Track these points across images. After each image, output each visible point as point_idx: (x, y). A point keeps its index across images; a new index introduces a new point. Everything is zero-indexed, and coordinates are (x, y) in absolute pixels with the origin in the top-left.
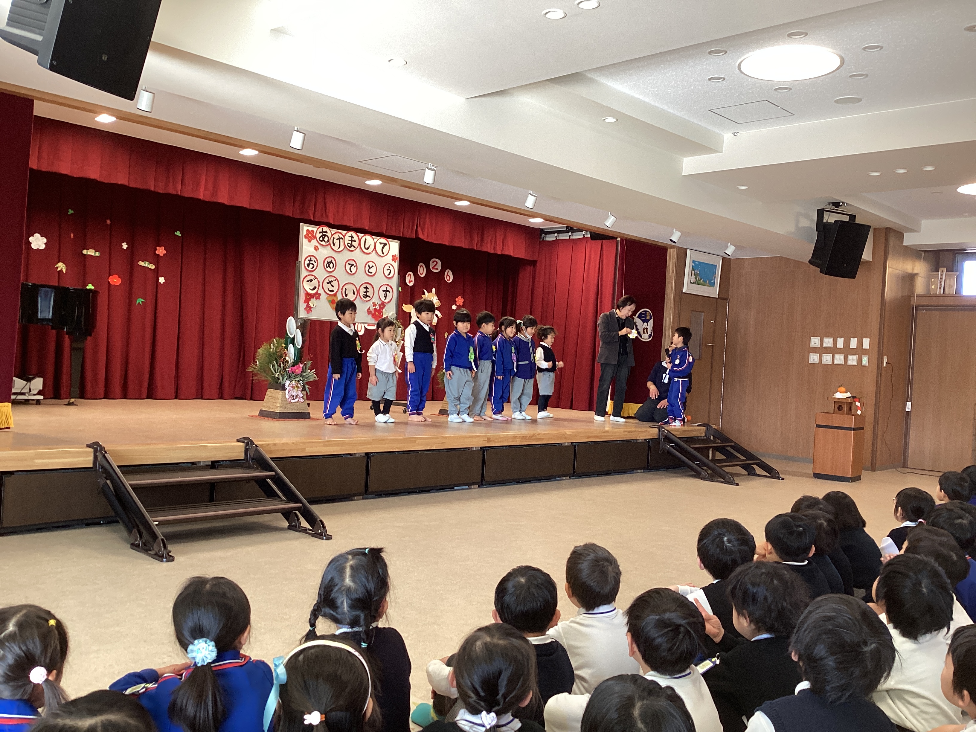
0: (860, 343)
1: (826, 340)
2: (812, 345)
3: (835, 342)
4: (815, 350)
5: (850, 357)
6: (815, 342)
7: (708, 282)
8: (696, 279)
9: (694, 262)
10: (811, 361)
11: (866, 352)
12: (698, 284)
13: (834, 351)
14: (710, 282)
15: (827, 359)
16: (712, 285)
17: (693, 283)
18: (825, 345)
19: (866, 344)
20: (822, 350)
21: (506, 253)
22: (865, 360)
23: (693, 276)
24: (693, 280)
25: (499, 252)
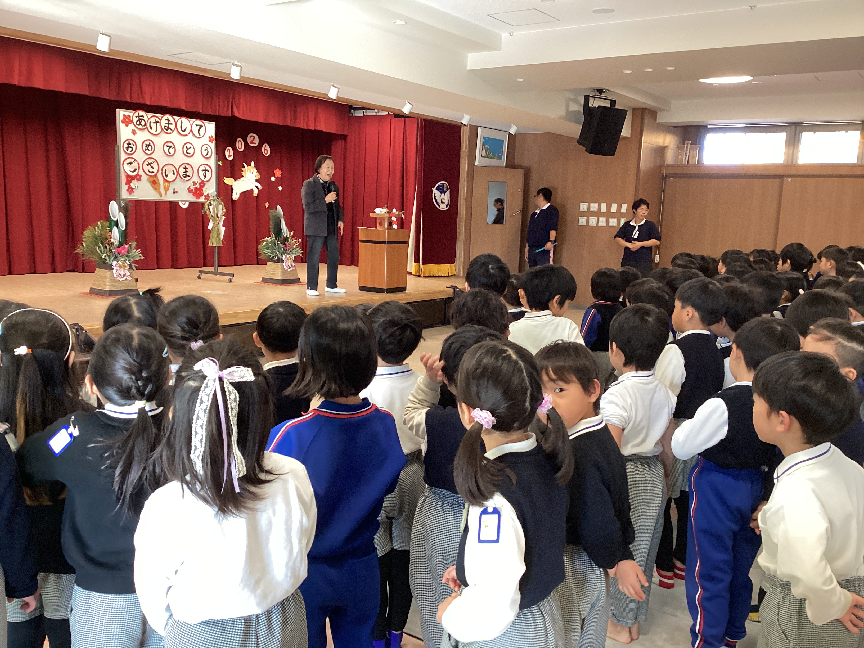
0: (619, 208)
1: (592, 205)
2: (581, 209)
3: (599, 207)
4: (583, 214)
5: (611, 220)
6: (584, 207)
7: (496, 155)
8: (486, 153)
9: (484, 138)
10: (580, 223)
11: (624, 215)
12: (488, 157)
13: (598, 214)
14: (498, 156)
15: (593, 221)
16: (500, 158)
17: (484, 157)
18: (592, 210)
19: (624, 208)
20: (589, 214)
23: (484, 151)
24: (484, 154)
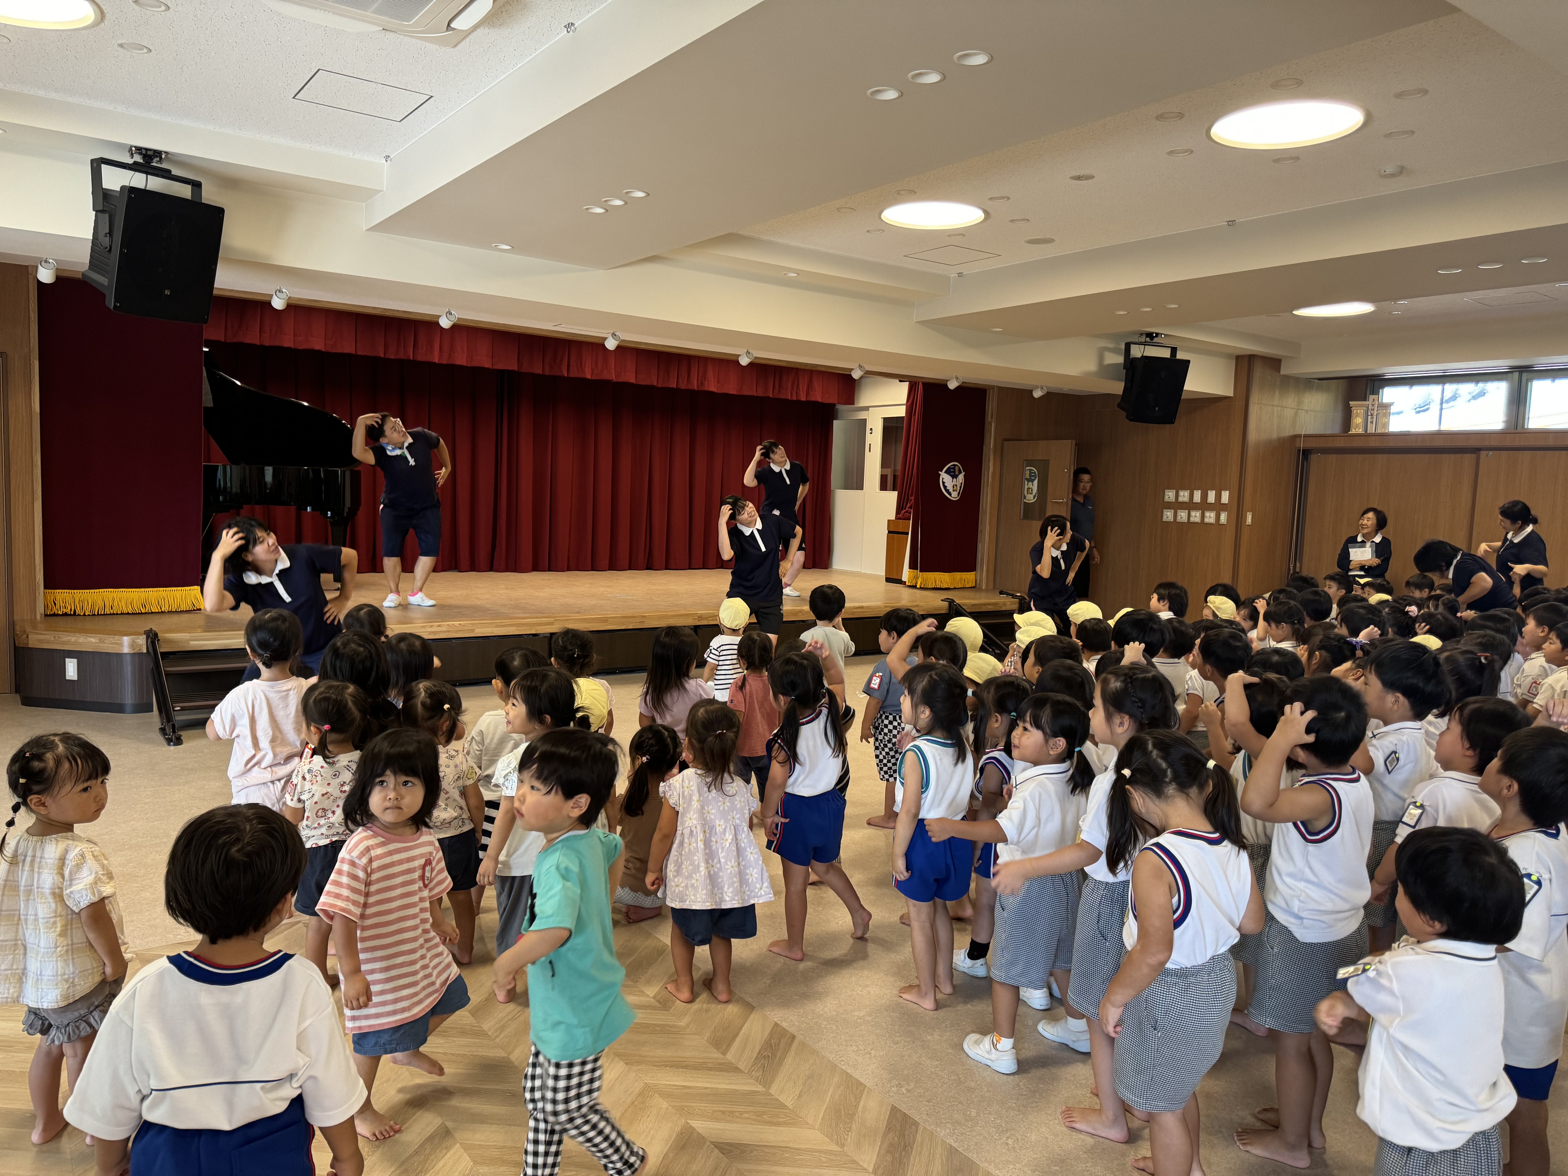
0: (1218, 497)
1: (1181, 493)
2: (1166, 499)
3: (1191, 496)
4: (1169, 506)
5: (1207, 514)
6: (1170, 495)
10: (1165, 519)
11: (1224, 507)
13: (1190, 506)
15: (1183, 515)
18: (1180, 499)
19: (1225, 497)
20: (1177, 506)
21: (813, 399)
22: (1223, 517)
25: (803, 399)
